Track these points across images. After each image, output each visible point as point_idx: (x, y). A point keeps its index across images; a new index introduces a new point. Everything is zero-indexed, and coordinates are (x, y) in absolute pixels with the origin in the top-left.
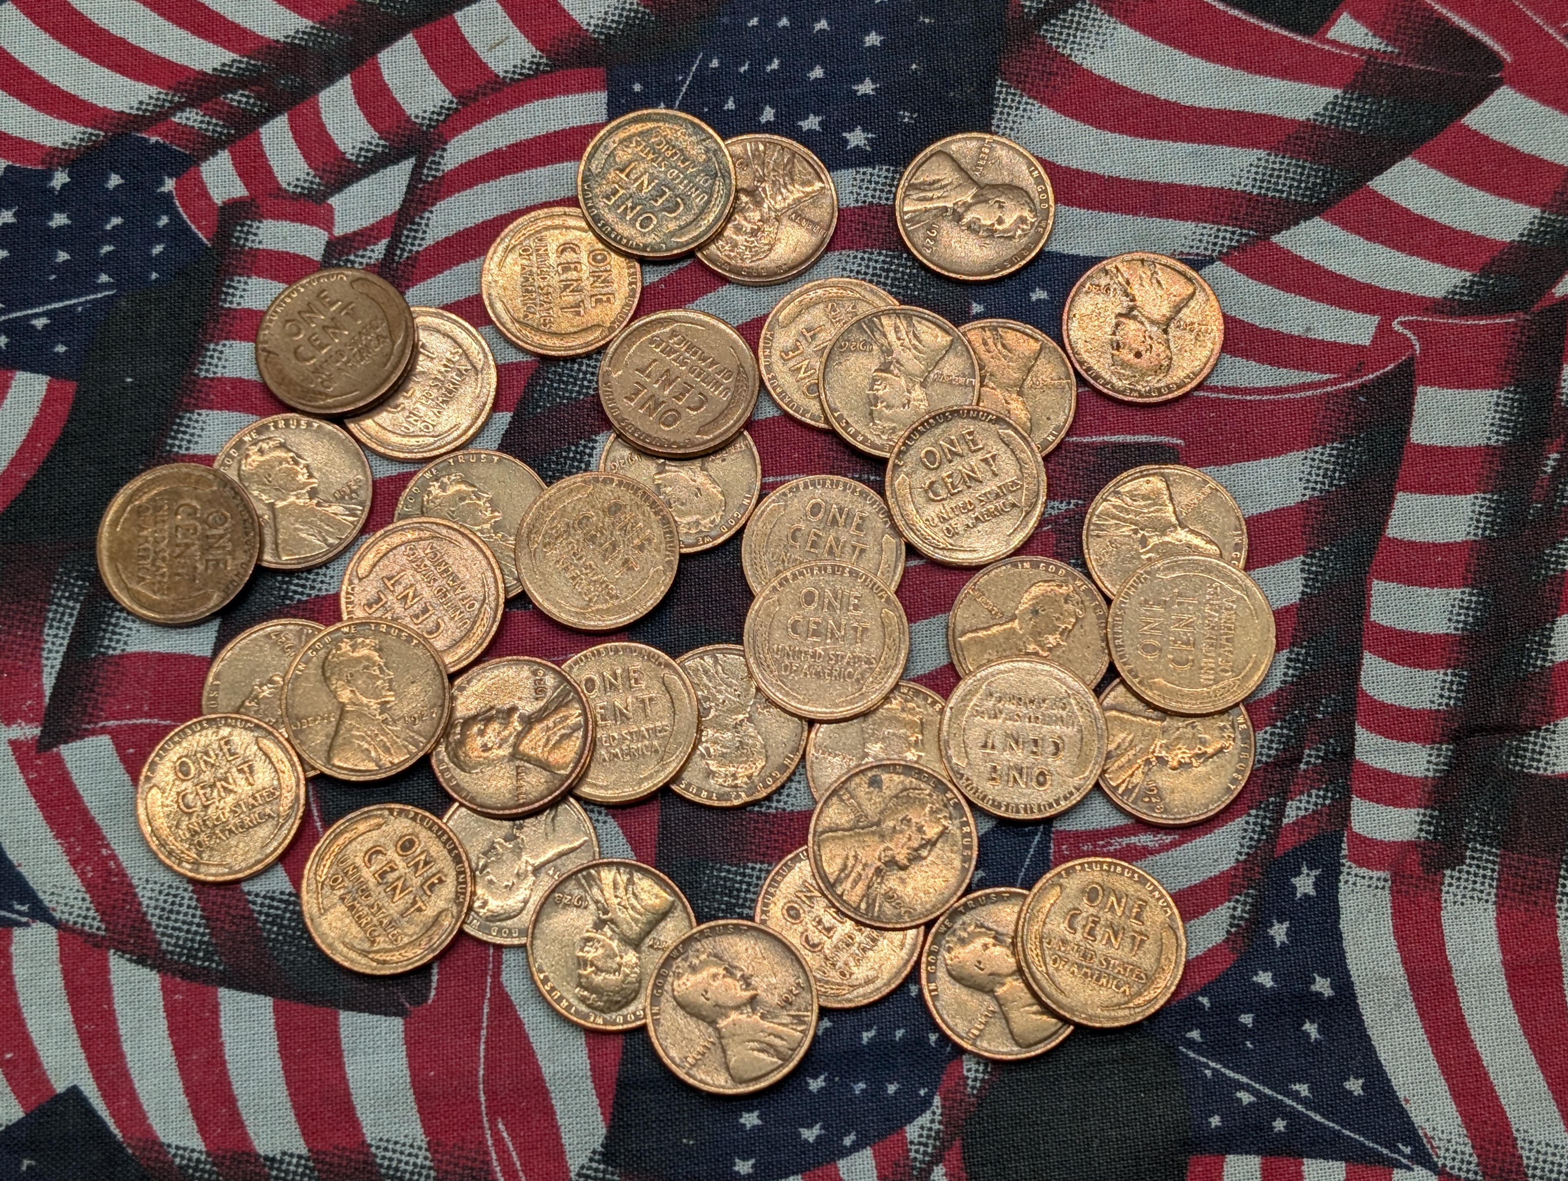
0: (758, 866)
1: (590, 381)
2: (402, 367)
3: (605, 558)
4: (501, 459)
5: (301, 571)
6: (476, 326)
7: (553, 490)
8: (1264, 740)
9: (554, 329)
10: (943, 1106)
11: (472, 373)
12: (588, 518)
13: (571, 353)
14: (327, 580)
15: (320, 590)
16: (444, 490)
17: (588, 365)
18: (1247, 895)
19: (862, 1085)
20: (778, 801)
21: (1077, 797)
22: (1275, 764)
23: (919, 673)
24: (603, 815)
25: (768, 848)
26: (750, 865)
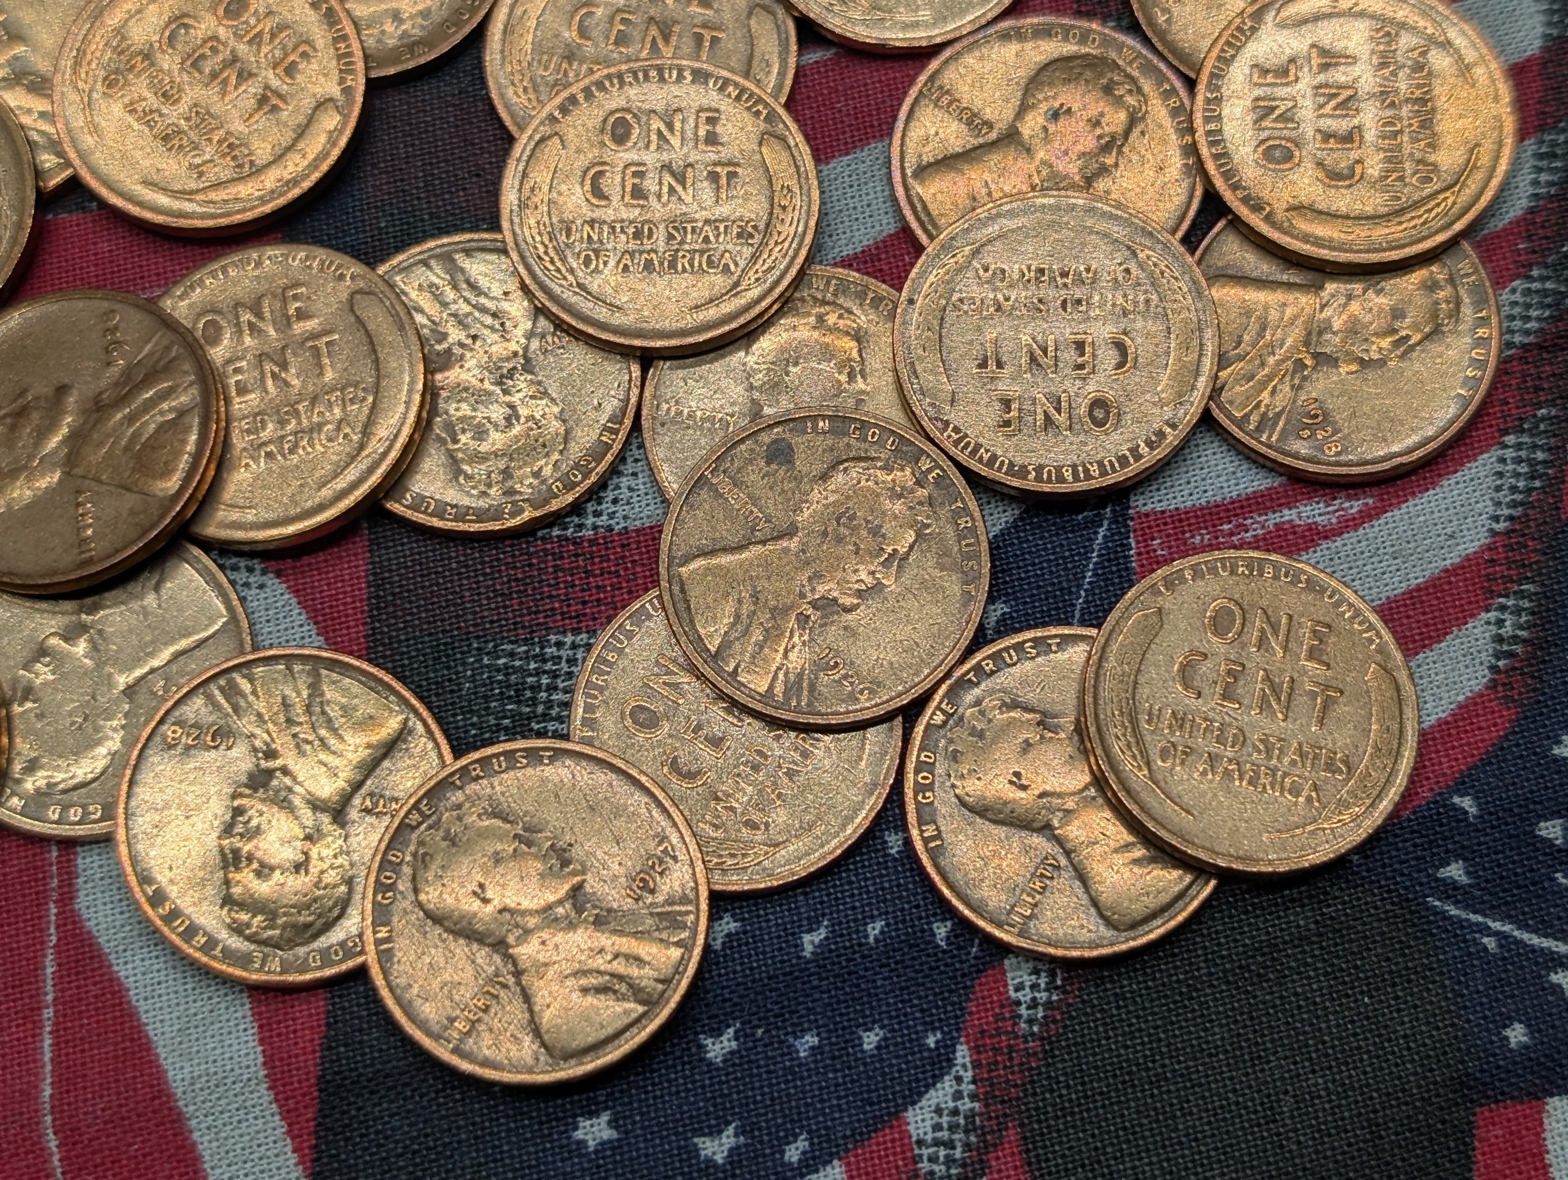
0: (569, 639)
8: (1515, 304)
10: (976, 1065)
12: (185, 27)
18: (1521, 594)
19: (811, 1040)
20: (597, 514)
21: (1172, 438)
22: (1540, 347)
23: (845, 253)
24: (258, 572)
25: (584, 603)
26: (553, 638)
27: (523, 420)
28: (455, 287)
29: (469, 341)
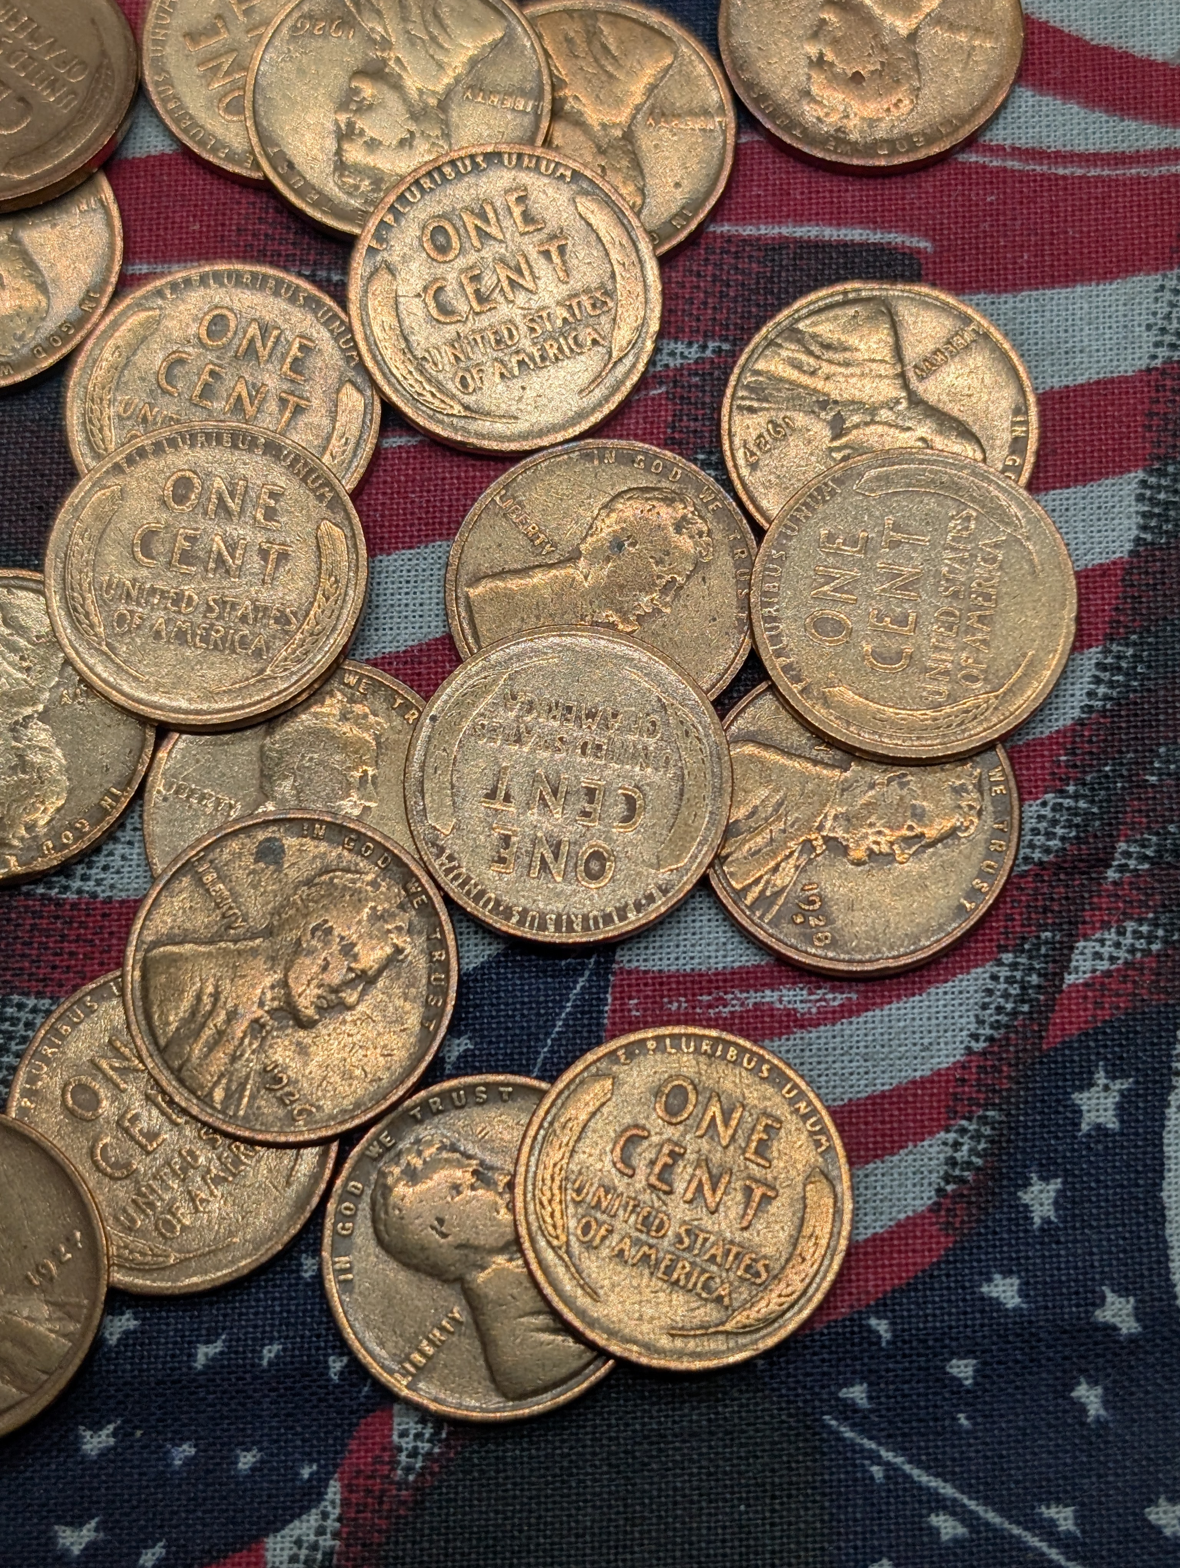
0: (31, 1002)
8: (1041, 818)
10: (345, 1503)
18: (984, 1120)
19: (187, 1450)
20: (85, 878)
21: (661, 906)
22: (1058, 867)
23: (387, 650)
25: (54, 967)
26: (16, 998)
27: (28, 771)
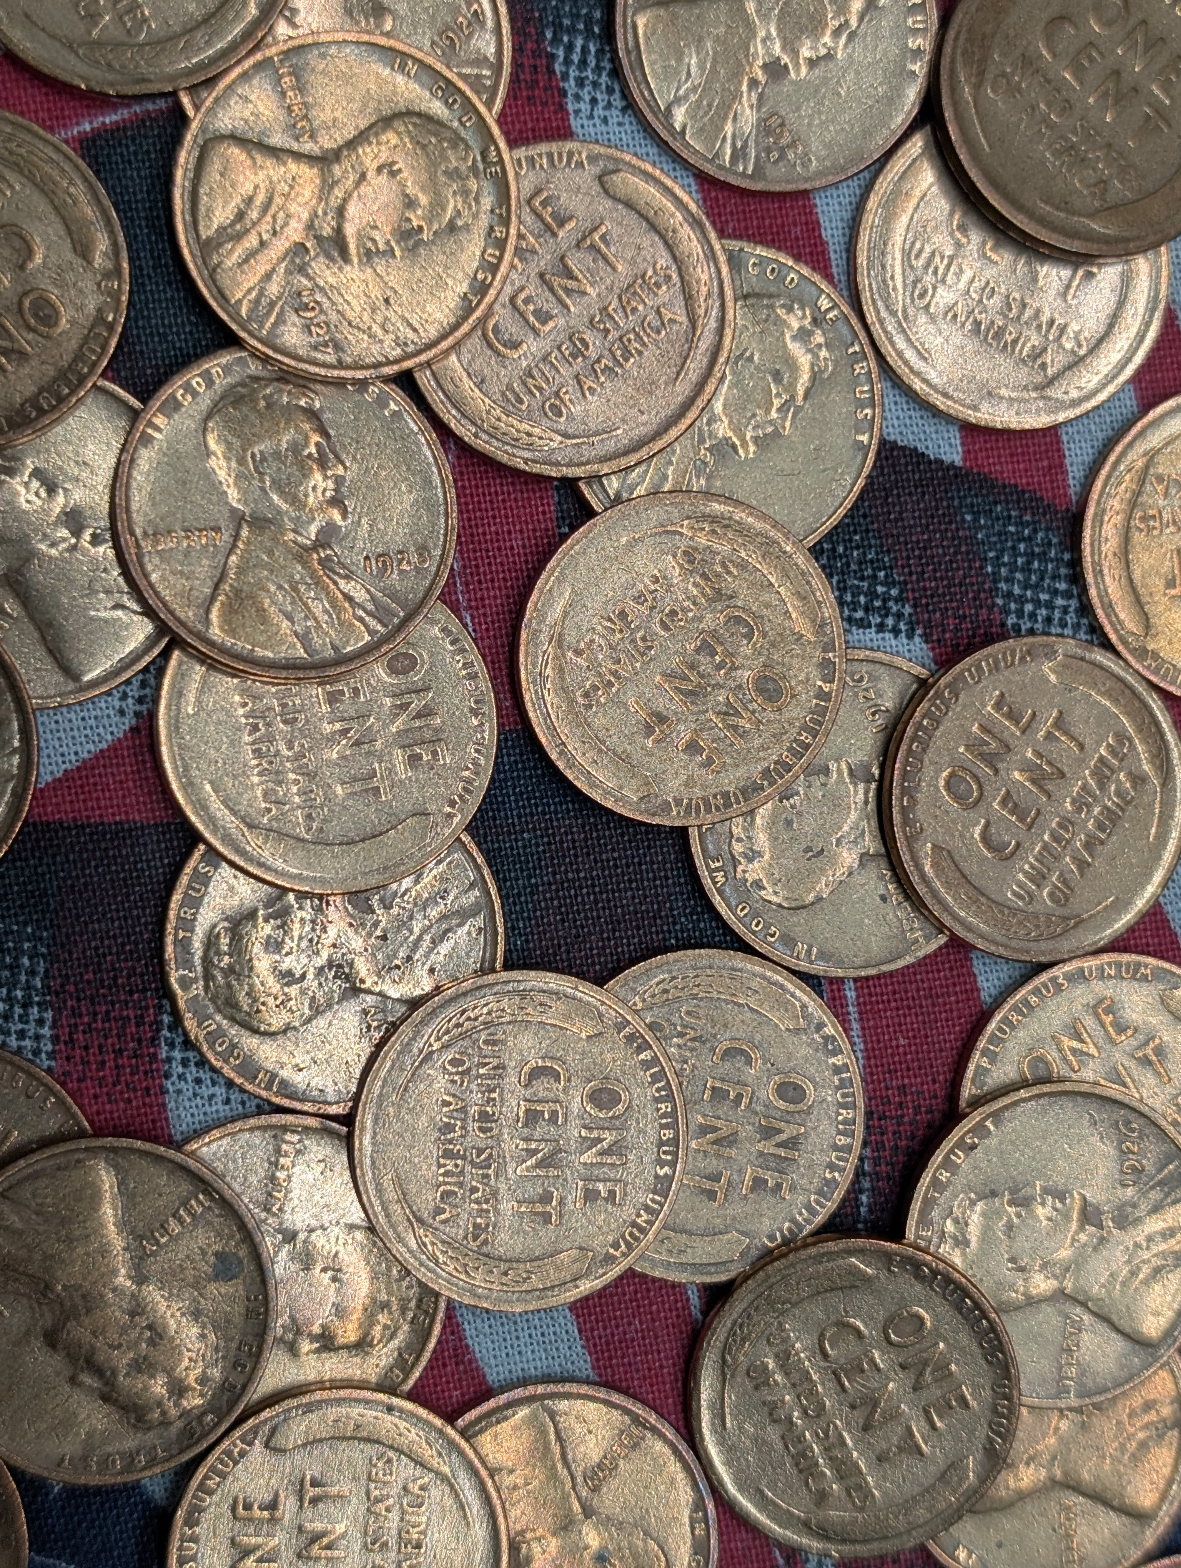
0: (46, 1031)
1: (1033, 616)
2: (1043, 235)
3: (669, 676)
4: (865, 449)
5: (615, 59)
6: (1137, 378)
7: (802, 560)
9: (1138, 537)
11: (1039, 379)
12: (749, 636)
13: (1090, 578)
14: (599, 111)
15: (578, 98)
16: (794, 338)
17: (1065, 610)
20: (183, 1064)
23: (466, 1326)
24: (138, 708)
26: (49, 1015)
27: (286, 989)
28: (443, 917)
29: (378, 933)
